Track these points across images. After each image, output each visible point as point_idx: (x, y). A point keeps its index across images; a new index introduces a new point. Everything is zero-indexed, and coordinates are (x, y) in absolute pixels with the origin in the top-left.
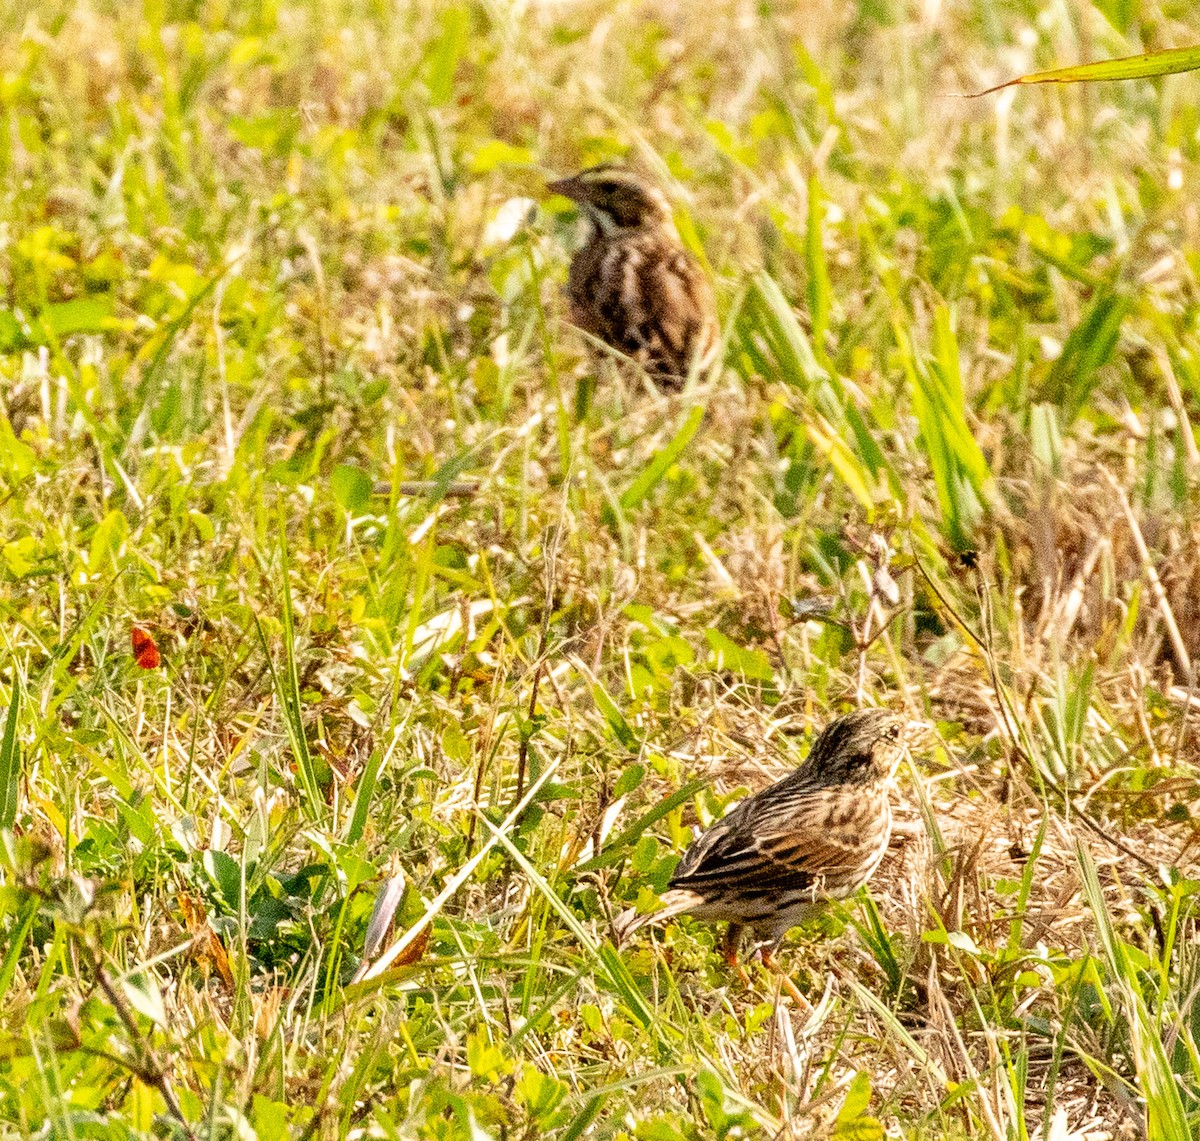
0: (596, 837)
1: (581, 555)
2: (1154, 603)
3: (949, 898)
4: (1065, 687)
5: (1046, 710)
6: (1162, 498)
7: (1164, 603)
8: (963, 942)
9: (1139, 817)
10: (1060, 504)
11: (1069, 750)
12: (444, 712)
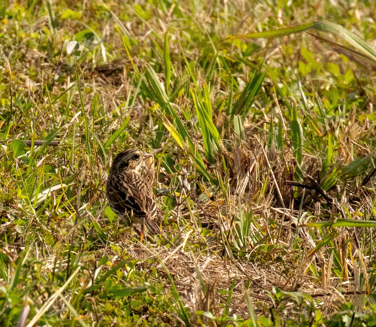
0: (93, 279)
1: (91, 170)
2: (272, 180)
3: (205, 300)
4: (243, 218)
5: (237, 225)
6: (274, 144)
7: (275, 180)
8: (209, 315)
9: (266, 261)
10: (242, 147)
11: (244, 239)
12: (45, 230)
